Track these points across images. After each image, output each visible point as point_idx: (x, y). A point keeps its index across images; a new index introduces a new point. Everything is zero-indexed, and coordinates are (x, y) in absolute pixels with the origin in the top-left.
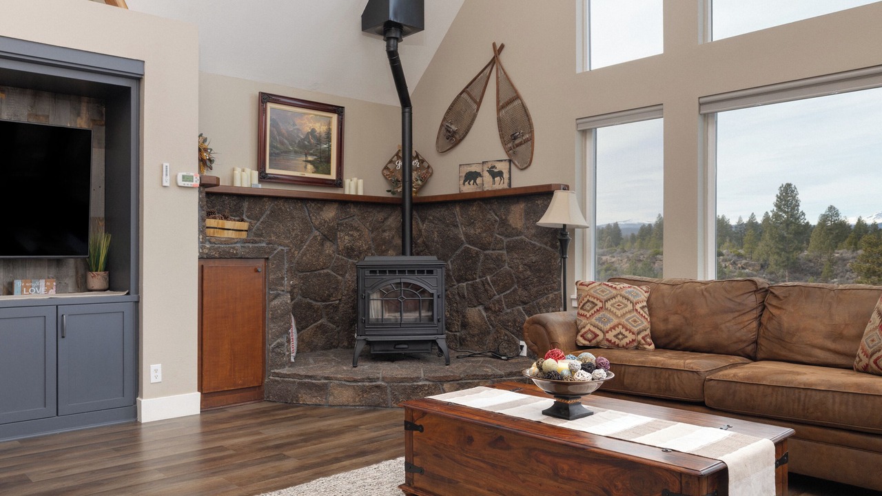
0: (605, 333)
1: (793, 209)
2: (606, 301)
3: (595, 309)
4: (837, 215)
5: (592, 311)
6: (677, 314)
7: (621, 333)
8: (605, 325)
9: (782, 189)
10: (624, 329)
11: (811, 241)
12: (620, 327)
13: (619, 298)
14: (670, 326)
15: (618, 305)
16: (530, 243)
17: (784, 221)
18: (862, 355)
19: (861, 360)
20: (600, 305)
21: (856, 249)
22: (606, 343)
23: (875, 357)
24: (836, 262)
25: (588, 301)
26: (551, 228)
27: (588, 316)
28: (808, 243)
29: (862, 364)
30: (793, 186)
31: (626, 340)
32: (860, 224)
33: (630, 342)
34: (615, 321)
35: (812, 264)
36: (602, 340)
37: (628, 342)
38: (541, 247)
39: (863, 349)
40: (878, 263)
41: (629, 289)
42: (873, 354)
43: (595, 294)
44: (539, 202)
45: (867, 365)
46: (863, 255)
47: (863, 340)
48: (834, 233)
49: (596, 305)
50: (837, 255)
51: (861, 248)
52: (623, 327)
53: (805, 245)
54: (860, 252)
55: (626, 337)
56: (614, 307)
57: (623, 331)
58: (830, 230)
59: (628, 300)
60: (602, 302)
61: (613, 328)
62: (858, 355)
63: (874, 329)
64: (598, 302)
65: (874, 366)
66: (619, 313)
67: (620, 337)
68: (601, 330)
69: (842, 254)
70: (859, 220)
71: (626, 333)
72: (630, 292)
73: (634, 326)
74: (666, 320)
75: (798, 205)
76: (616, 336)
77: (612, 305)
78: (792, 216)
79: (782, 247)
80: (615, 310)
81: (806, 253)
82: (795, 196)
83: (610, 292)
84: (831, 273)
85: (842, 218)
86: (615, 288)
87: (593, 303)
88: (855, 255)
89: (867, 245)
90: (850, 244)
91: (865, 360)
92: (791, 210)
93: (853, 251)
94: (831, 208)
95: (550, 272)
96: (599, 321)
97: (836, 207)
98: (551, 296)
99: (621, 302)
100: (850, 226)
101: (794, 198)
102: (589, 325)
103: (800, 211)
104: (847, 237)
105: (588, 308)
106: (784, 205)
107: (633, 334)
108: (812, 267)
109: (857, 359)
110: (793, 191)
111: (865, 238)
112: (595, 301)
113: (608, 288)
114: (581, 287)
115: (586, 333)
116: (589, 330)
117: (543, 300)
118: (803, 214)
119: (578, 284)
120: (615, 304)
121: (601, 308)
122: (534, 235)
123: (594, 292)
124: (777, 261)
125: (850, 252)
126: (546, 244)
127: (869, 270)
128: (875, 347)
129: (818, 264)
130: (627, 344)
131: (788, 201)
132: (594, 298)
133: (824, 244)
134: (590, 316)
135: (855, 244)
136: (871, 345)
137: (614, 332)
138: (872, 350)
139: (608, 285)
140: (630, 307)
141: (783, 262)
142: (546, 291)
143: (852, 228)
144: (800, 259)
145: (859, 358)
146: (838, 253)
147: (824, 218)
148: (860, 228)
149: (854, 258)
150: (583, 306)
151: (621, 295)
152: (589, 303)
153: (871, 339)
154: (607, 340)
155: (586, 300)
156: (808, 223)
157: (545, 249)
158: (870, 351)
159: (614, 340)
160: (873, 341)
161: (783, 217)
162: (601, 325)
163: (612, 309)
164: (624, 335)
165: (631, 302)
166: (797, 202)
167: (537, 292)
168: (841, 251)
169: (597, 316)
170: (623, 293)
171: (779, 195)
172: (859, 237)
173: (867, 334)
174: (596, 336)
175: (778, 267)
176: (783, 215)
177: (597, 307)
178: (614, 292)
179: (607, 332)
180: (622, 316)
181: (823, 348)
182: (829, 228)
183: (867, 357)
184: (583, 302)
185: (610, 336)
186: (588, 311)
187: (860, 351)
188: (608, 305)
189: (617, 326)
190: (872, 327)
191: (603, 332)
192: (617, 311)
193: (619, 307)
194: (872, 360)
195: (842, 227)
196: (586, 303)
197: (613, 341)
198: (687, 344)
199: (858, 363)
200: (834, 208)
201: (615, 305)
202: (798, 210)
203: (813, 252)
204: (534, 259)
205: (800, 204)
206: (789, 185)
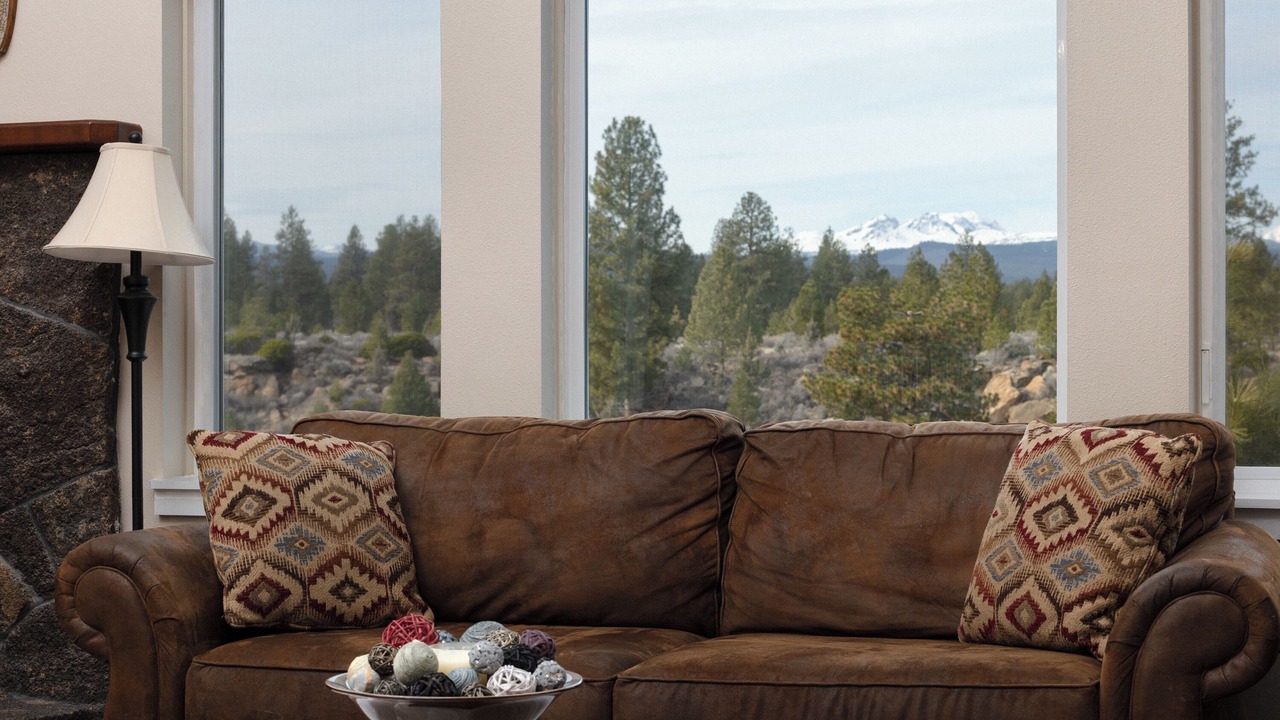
0: (306, 583)
1: (645, 202)
2: (300, 488)
3: (272, 514)
4: (767, 222)
5: (264, 522)
6: (510, 516)
7: (347, 581)
8: (304, 560)
9: (614, 135)
10: (356, 570)
11: (695, 307)
12: (346, 562)
13: (331, 479)
14: (489, 553)
15: (334, 500)
16: (11, 311)
17: (620, 242)
18: (978, 600)
19: (976, 613)
20: (284, 500)
21: (821, 331)
22: (309, 612)
23: (1008, 602)
24: (767, 374)
25: (247, 491)
26: (85, 264)
27: (253, 536)
28: (685, 310)
29: (980, 622)
30: (646, 128)
31: (364, 601)
32: (832, 256)
33: (374, 605)
34: (331, 546)
35: (698, 382)
36: (298, 608)
37: (369, 606)
38: (49, 324)
39: (980, 583)
40: (881, 374)
41: (351, 452)
42: (1004, 594)
43: (264, 470)
44: (40, 178)
45: (992, 623)
46: (841, 351)
47: (981, 561)
48: (760, 280)
49: (274, 501)
50: (767, 351)
51: (836, 329)
52: (355, 562)
53: (675, 318)
54: (833, 341)
55: (363, 591)
56: (323, 506)
57: (354, 574)
58: (747, 269)
59: (356, 481)
60: (288, 491)
61: (326, 568)
62: (970, 600)
63: (1005, 532)
64: (276, 493)
65: (1006, 623)
66: (339, 522)
67: (348, 591)
68: (294, 576)
69: (781, 348)
70: (827, 240)
71: (362, 580)
72: (354, 459)
73: (378, 558)
74: (477, 537)
75: (660, 191)
76: (336, 591)
77: (317, 500)
78: (642, 223)
79: (611, 325)
80: (326, 515)
81: (681, 344)
82: (651, 160)
83: (305, 462)
84: (752, 410)
85: (781, 234)
86: (314, 449)
87: (261, 494)
88: (817, 350)
89: (852, 319)
90: (805, 314)
91: (986, 611)
92: (640, 205)
93: (814, 337)
94: (751, 201)
95: (82, 405)
96: (288, 551)
97: (764, 199)
98: (84, 482)
99: (340, 490)
100: (801, 260)
101: (648, 163)
102: (259, 563)
103: (666, 208)
104: (794, 294)
105: (251, 513)
106: (620, 187)
107: (381, 580)
108: (698, 390)
109: (968, 610)
110: (645, 145)
111: (847, 297)
112: (267, 489)
113: (296, 451)
114: (211, 450)
115: (253, 587)
116: (263, 578)
117: (54, 498)
118: (675, 219)
119: (200, 439)
120: (322, 495)
121: (289, 510)
122: (23, 286)
123: (262, 461)
124: (597, 373)
125: (804, 339)
126: (66, 314)
127: (858, 395)
128: (1009, 577)
129: (717, 379)
130: (366, 611)
131: (631, 175)
132: (265, 481)
133: (732, 317)
134: (259, 535)
135: (819, 315)
136: (1000, 573)
137: (331, 580)
138: (1002, 583)
139: (291, 441)
140: (364, 502)
141: (616, 375)
142: (66, 470)
143: (809, 264)
144: (664, 365)
145: (973, 606)
146: (771, 345)
147: (730, 233)
148: (828, 266)
149: (816, 359)
150: (234, 503)
151: (335, 470)
152: (249, 499)
153: (998, 557)
154: (315, 604)
155: (238, 487)
156: (686, 248)
157: (62, 331)
158: (997, 587)
159: (331, 602)
160: (1003, 561)
161: (616, 226)
162: (293, 561)
163: (319, 511)
164: (356, 586)
165: (365, 489)
166: (656, 179)
167: (34, 472)
168: (779, 339)
169: (280, 534)
170: (339, 462)
171: (604, 153)
172: (827, 294)
173: (989, 546)
174: (285, 593)
175: (600, 391)
176: (617, 219)
177: (278, 509)
178: (315, 460)
179: (313, 581)
180: (346, 531)
181: (883, 590)
182: (743, 263)
183: (991, 602)
184: (231, 495)
185: (321, 591)
186: (252, 522)
187: (973, 591)
188: (306, 499)
189: (337, 560)
190: (1000, 527)
191: (302, 582)
192: (332, 517)
193: (336, 505)
194: (1002, 610)
195: (780, 261)
196: (242, 496)
197: (328, 607)
198: (536, 603)
199: (969, 621)
200: (760, 202)
201: (325, 500)
202: (659, 205)
203: (701, 341)
204: (25, 363)
205: (667, 186)
206: (633, 124)
